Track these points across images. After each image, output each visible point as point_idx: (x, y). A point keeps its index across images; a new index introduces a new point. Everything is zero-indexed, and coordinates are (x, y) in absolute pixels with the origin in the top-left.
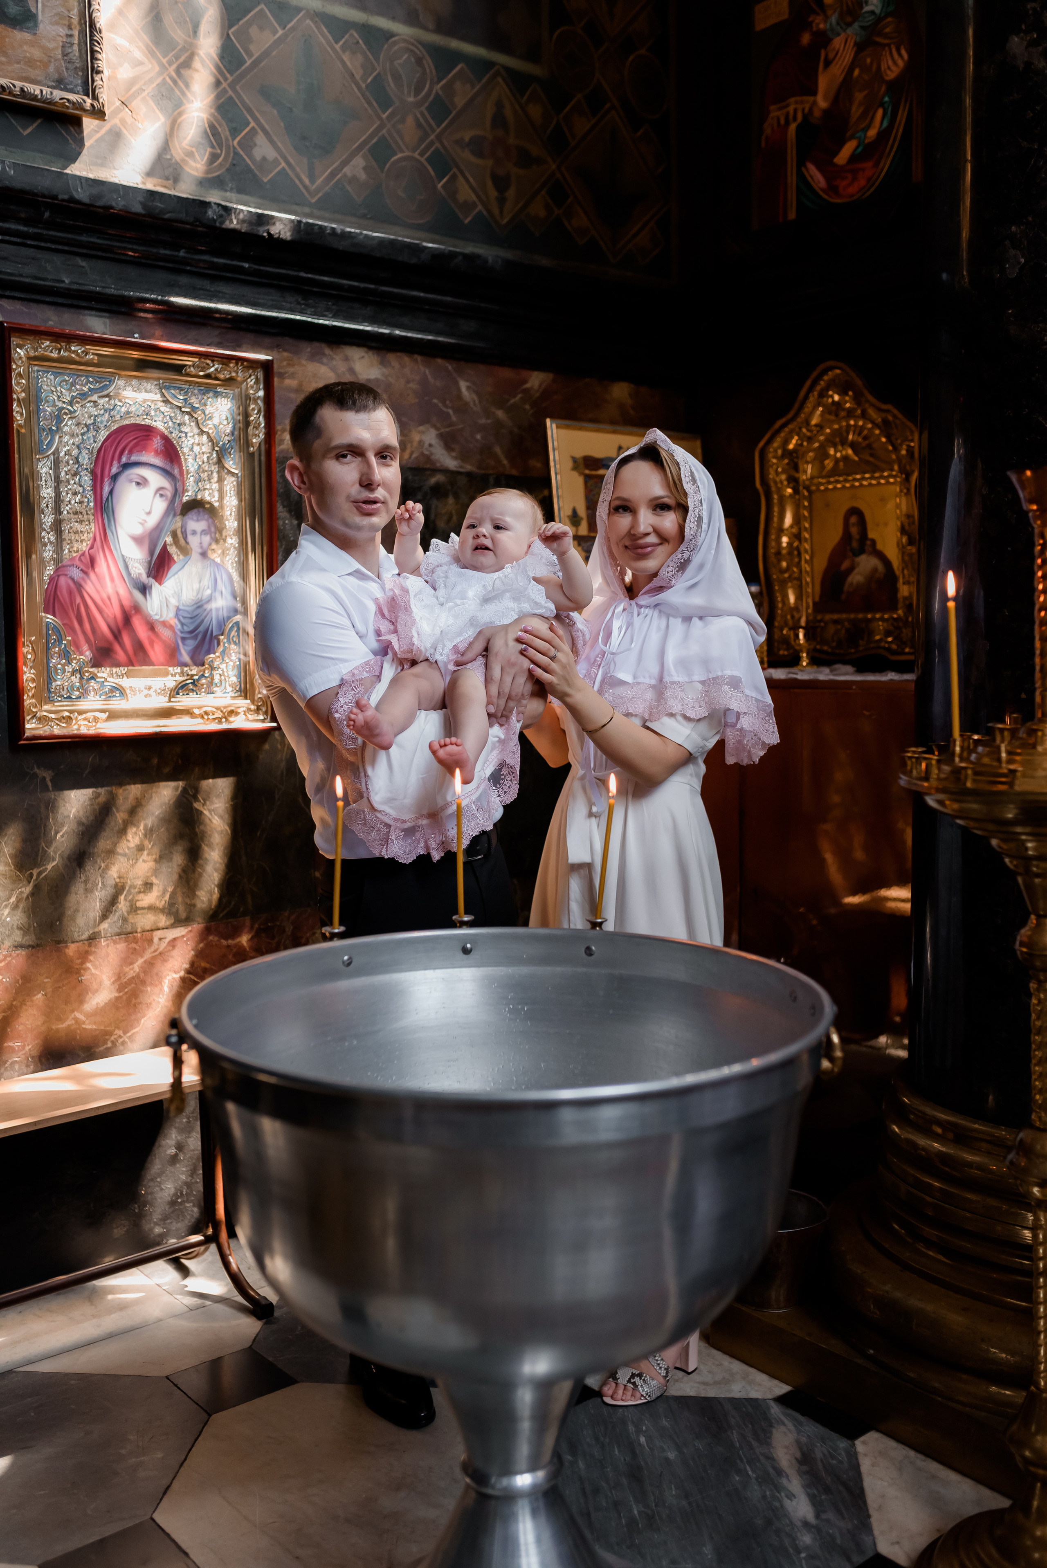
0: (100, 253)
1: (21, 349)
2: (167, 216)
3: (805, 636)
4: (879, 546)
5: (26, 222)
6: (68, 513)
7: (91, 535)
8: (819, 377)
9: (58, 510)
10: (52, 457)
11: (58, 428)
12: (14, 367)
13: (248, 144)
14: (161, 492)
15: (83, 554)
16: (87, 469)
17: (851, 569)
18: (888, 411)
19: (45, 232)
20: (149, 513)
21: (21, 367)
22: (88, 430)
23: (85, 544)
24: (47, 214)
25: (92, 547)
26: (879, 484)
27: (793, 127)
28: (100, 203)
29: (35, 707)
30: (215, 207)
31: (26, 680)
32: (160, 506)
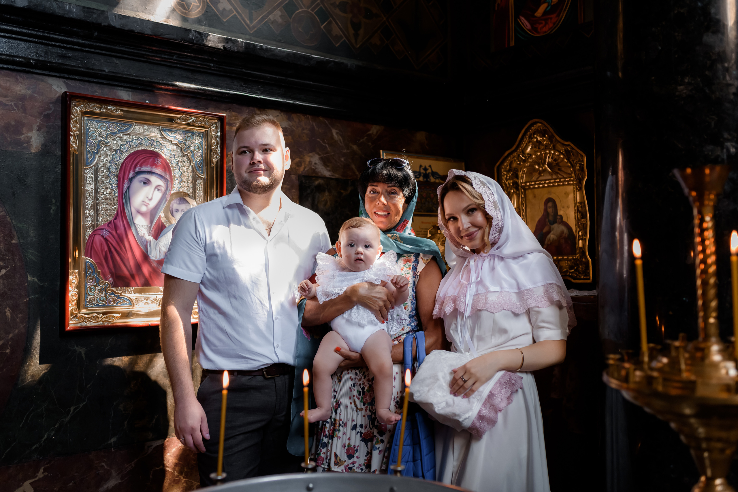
0: (126, 56)
1: (77, 107)
4: (564, 219)
5: (83, 38)
6: (102, 199)
7: (116, 212)
8: (529, 128)
9: (96, 198)
10: (94, 168)
11: (98, 152)
12: (72, 117)
13: (215, 1)
14: (159, 188)
15: (110, 222)
17: (549, 232)
18: (569, 145)
19: (95, 44)
20: (151, 200)
21: (76, 117)
22: (116, 153)
23: (111, 217)
24: (96, 34)
25: (115, 219)
26: (564, 185)
29: (76, 311)
30: (193, 32)
31: (72, 295)
32: (158, 196)
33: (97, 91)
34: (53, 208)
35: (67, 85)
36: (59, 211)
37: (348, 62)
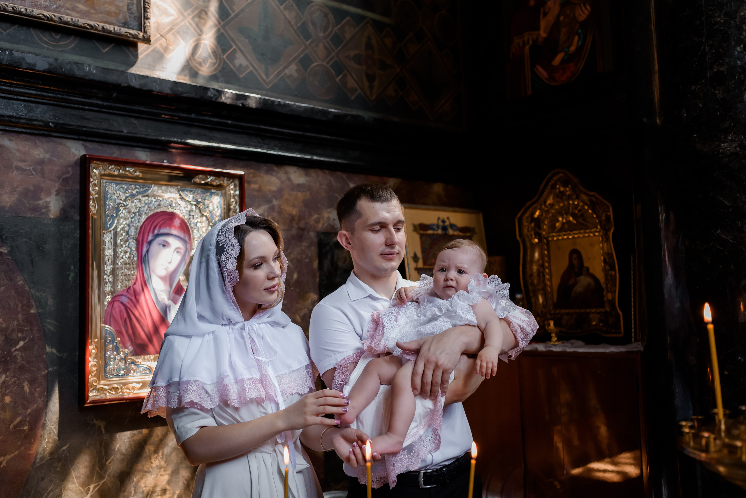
0: (145, 116)
1: (96, 170)
2: (184, 95)
3: (554, 324)
4: (591, 271)
5: (102, 99)
6: (121, 264)
7: (135, 277)
8: (551, 178)
9: (114, 263)
10: (112, 232)
11: (117, 215)
12: (92, 180)
13: (231, 58)
14: (178, 250)
15: (129, 288)
16: (133, 238)
18: (593, 196)
19: (113, 105)
20: (170, 263)
21: (95, 180)
22: (135, 215)
23: (130, 282)
24: (115, 95)
25: (135, 284)
26: (589, 236)
27: (527, 47)
28: (145, 88)
29: (96, 382)
30: (212, 90)
31: (91, 366)
32: (177, 258)
33: (115, 152)
34: (72, 275)
35: (86, 148)
36: (78, 278)
37: (366, 115)
